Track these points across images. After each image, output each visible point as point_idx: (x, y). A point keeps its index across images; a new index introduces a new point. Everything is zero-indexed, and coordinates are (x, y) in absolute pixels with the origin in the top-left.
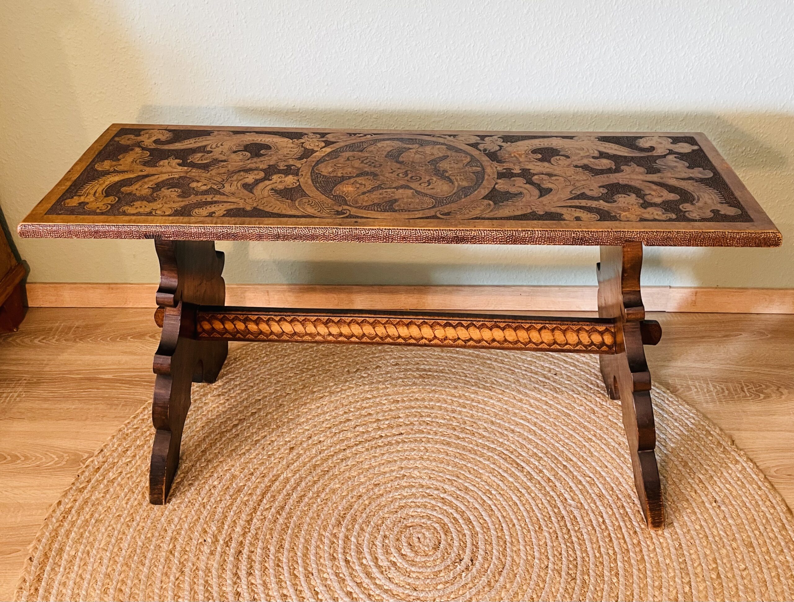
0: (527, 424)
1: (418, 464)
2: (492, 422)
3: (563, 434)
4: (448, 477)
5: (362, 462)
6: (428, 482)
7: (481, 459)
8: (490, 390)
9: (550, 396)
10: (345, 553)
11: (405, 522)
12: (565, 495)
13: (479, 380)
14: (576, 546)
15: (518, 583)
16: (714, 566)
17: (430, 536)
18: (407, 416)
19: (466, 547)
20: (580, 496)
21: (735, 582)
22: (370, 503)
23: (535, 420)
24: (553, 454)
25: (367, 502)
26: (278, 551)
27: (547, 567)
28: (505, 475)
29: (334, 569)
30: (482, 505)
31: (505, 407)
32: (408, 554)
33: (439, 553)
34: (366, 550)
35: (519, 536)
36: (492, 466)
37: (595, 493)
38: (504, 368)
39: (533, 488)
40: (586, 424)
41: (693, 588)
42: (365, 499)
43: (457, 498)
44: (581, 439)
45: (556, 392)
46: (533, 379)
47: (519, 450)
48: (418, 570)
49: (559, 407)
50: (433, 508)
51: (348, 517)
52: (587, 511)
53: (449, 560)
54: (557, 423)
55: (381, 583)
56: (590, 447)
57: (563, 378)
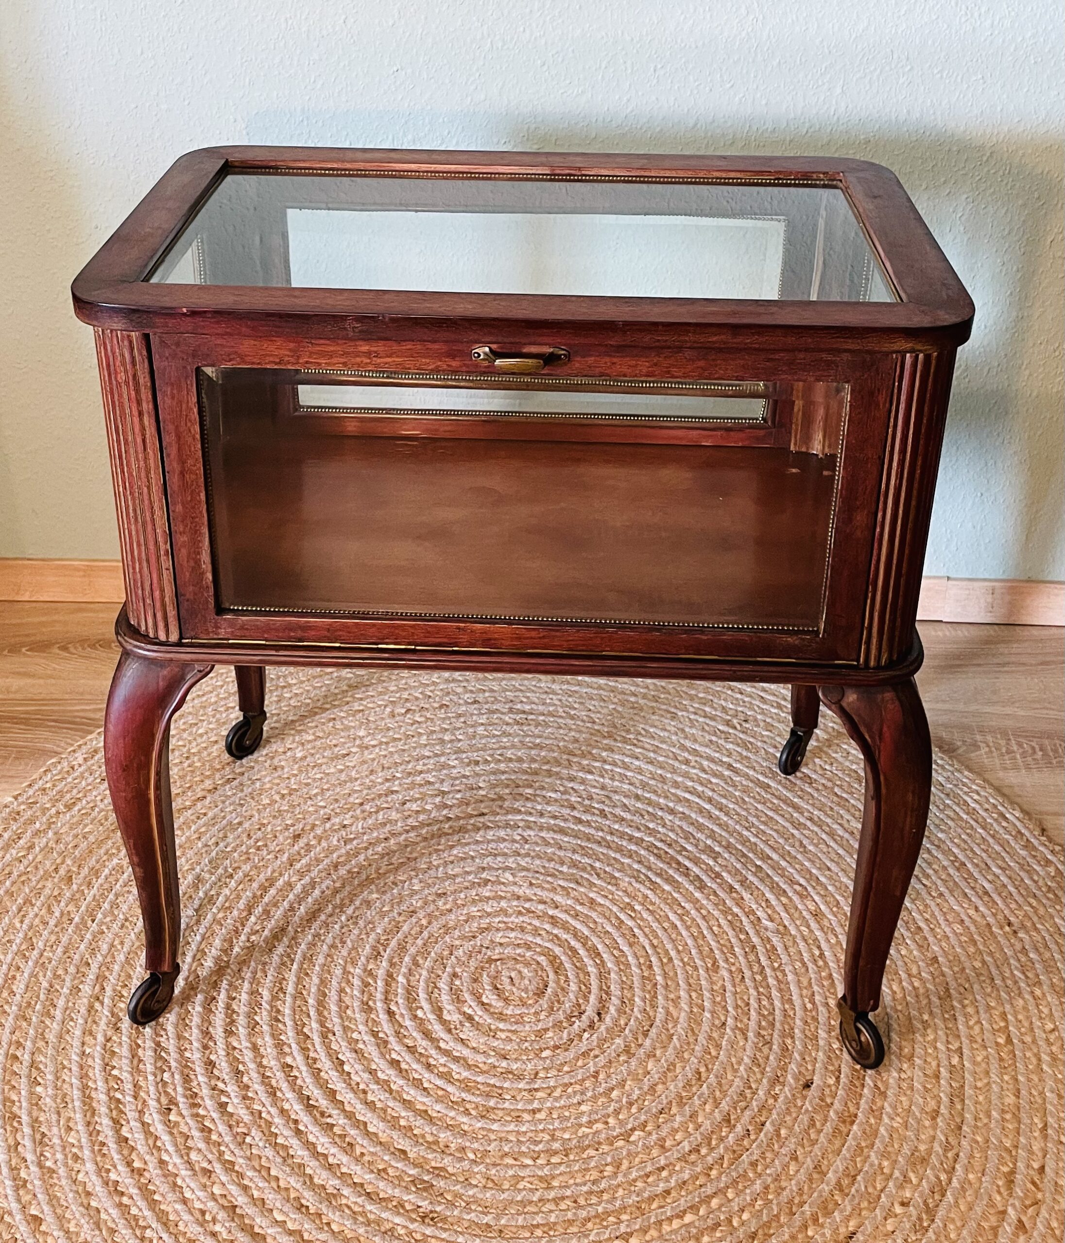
0: (697, 800)
1: (511, 862)
2: (637, 797)
3: (757, 817)
4: (561, 883)
5: (415, 859)
6: (527, 891)
7: (618, 856)
8: (635, 745)
9: (735, 755)
10: (386, 1000)
11: (489, 953)
12: (758, 913)
13: (615, 727)
14: (775, 993)
15: (675, 1048)
16: (1002, 1024)
17: (530, 975)
18: (494, 786)
19: (590, 993)
20: (784, 915)
21: (1035, 1051)
22: (430, 923)
23: (710, 794)
24: (740, 847)
25: (424, 922)
26: (274, 998)
27: (724, 1024)
28: (658, 880)
29: (370, 1024)
30: (618, 928)
31: (659, 772)
32: (494, 1003)
33: (544, 1003)
34: (422, 995)
35: (679, 976)
36: (636, 866)
37: (808, 910)
38: (659, 709)
39: (705, 902)
40: (796, 800)
41: (965, 1057)
42: (421, 916)
43: (576, 916)
44: (787, 825)
45: (747, 749)
46: (707, 728)
47: (682, 842)
48: (510, 1028)
49: (751, 773)
50: (536, 932)
51: (393, 943)
52: (794, 937)
53: (561, 1012)
54: (747, 799)
55: (448, 1048)
56: (802, 837)
57: (758, 726)
